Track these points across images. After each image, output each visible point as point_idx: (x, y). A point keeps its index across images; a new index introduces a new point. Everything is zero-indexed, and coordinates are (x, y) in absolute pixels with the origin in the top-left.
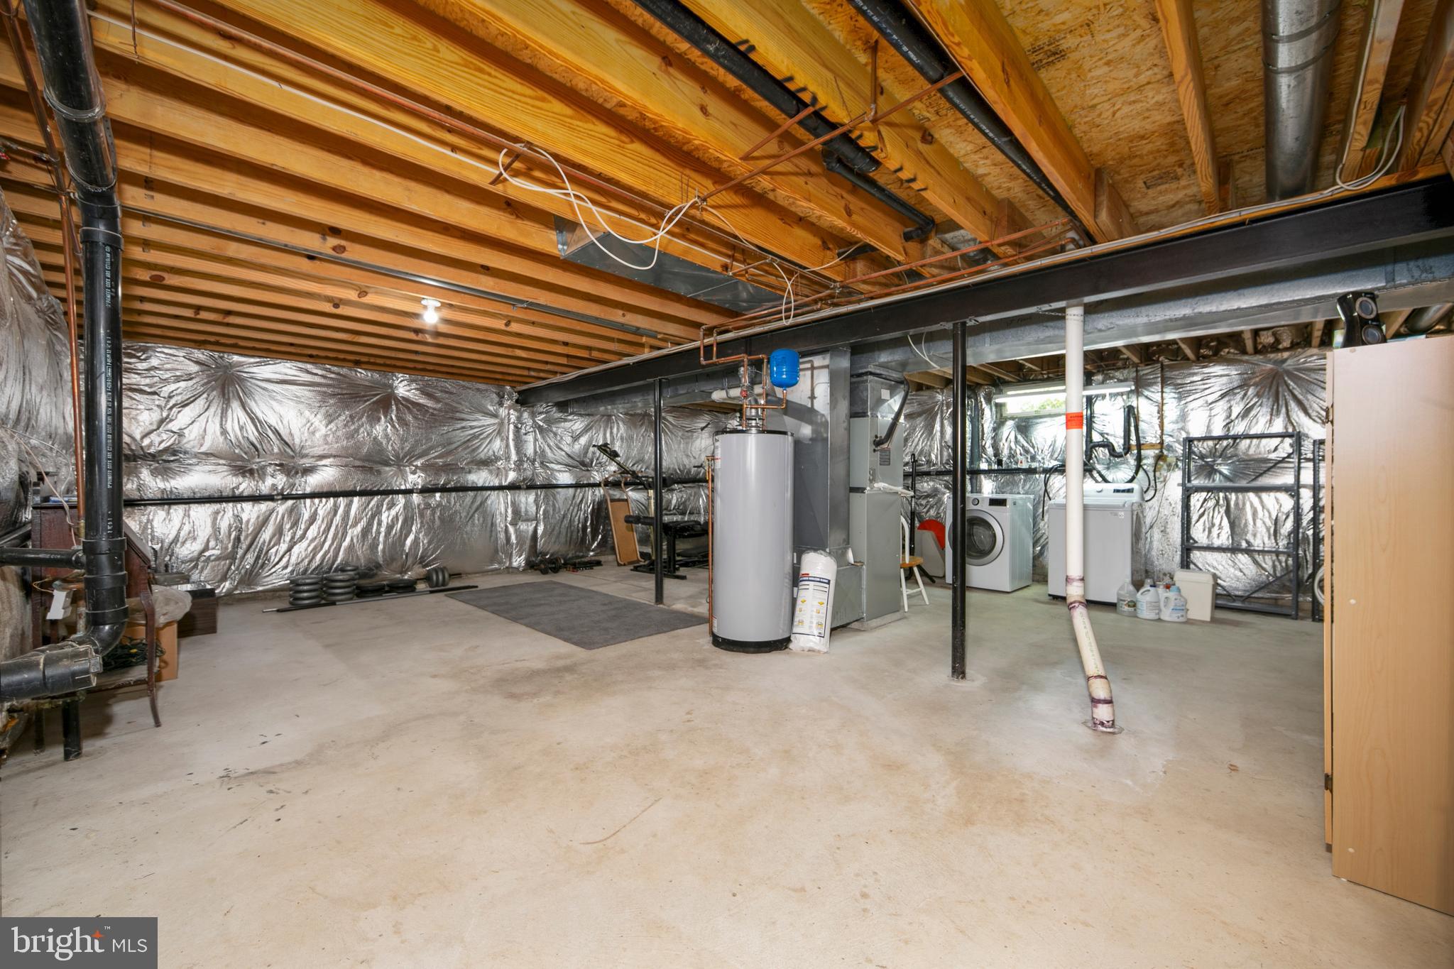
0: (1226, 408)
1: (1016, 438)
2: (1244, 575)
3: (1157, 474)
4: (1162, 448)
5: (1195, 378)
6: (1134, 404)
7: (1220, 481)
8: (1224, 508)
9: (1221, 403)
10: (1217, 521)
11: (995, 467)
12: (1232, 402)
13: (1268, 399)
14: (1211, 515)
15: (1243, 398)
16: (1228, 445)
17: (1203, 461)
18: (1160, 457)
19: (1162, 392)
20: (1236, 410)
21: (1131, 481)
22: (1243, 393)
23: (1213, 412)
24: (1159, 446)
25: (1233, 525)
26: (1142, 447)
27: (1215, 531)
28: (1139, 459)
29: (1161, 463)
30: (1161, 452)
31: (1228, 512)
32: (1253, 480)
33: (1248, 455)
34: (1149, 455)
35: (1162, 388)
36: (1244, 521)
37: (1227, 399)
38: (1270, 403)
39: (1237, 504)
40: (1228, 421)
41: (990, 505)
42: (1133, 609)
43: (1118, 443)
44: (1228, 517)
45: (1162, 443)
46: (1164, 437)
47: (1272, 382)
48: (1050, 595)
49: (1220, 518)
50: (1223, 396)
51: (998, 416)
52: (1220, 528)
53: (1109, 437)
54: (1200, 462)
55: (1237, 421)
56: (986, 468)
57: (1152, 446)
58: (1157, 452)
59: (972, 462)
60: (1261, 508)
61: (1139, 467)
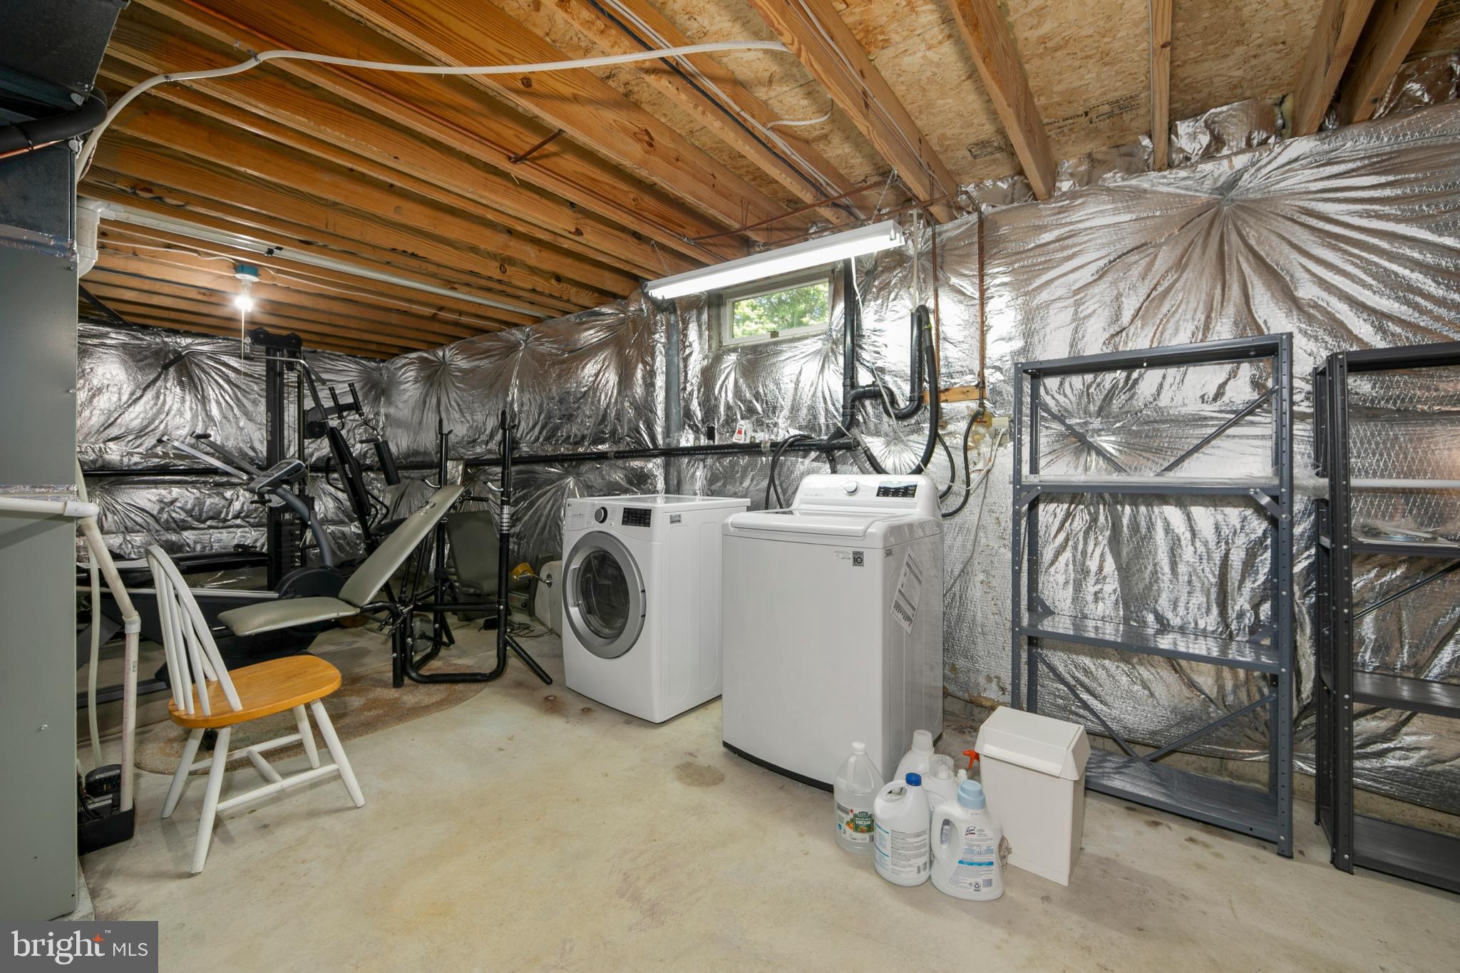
0: (1108, 299)
1: (736, 382)
2: (1152, 695)
3: (972, 455)
4: (982, 398)
5: (1047, 237)
6: (930, 304)
7: (1098, 470)
8: (1108, 533)
9: (1096, 289)
10: (1093, 565)
11: (704, 441)
12: (1122, 285)
13: (1201, 273)
14: (1080, 547)
15: (1143, 277)
16: (1114, 387)
17: (1063, 423)
18: (978, 418)
19: (982, 277)
20: (1130, 305)
21: (918, 471)
22: (1143, 262)
23: (1086, 309)
24: (977, 394)
25: (1125, 572)
26: (943, 397)
27: (1090, 588)
28: (937, 420)
29: (981, 430)
30: (982, 405)
31: (1115, 541)
32: (1169, 468)
33: (1158, 410)
34: (957, 409)
35: (981, 268)
36: (1150, 568)
37: (1109, 278)
38: (1205, 286)
39: (1135, 527)
40: (1112, 331)
41: (625, 522)
42: (867, 836)
43: (903, 390)
44: (1117, 555)
45: (981, 385)
46: (987, 372)
47: (1208, 233)
48: (726, 745)
49: (1100, 556)
50: (1101, 274)
51: (714, 345)
52: (1100, 579)
53: (887, 378)
54: (1057, 426)
55: (1132, 329)
56: (691, 444)
57: (965, 393)
58: (974, 405)
59: (667, 433)
60: (1188, 535)
61: (934, 439)
